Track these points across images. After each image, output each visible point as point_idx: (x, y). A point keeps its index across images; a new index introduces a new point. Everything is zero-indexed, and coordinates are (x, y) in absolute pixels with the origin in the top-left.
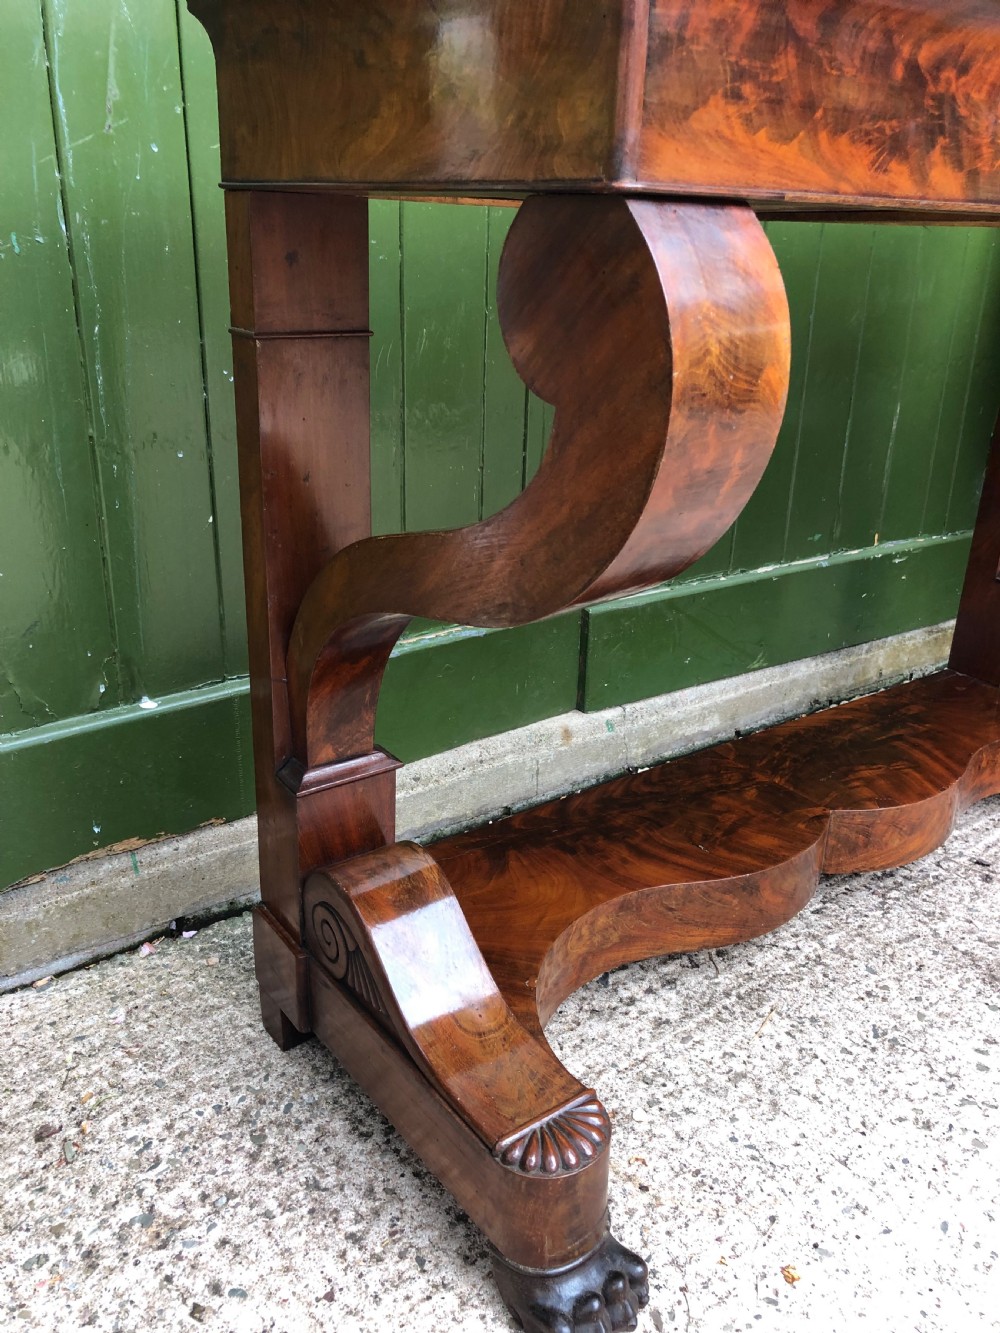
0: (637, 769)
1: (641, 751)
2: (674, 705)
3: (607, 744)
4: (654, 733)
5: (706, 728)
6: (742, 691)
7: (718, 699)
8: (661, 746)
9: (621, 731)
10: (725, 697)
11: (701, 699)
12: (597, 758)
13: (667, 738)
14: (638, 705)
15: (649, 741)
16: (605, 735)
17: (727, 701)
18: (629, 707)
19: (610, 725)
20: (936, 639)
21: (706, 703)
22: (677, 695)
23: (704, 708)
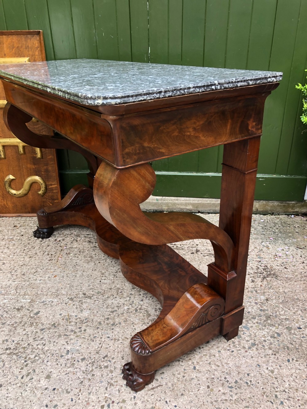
0: (164, 211)
1: (166, 208)
2: (177, 200)
3: (155, 204)
4: (170, 205)
5: (188, 208)
6: (200, 202)
7: (191, 202)
8: (173, 208)
9: (160, 202)
10: (194, 202)
11: (186, 200)
12: (153, 206)
13: (174, 207)
14: (167, 197)
15: (169, 206)
16: (155, 201)
17: (194, 203)
18: (164, 197)
19: (157, 200)
20: (284, 205)
21: (187, 202)
22: (179, 198)
23: (186, 203)
